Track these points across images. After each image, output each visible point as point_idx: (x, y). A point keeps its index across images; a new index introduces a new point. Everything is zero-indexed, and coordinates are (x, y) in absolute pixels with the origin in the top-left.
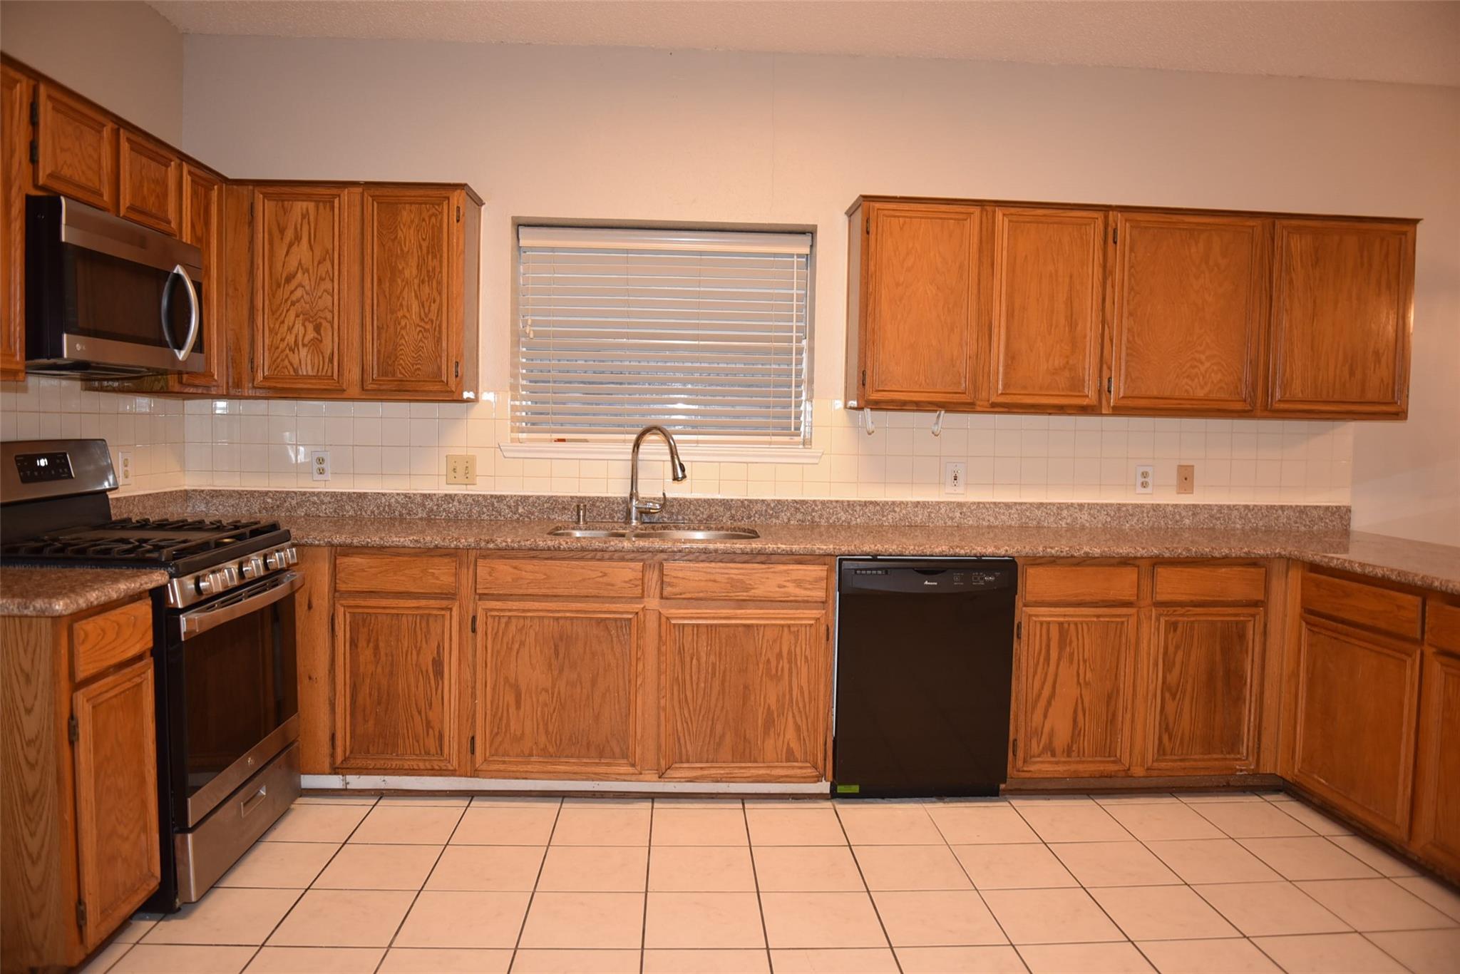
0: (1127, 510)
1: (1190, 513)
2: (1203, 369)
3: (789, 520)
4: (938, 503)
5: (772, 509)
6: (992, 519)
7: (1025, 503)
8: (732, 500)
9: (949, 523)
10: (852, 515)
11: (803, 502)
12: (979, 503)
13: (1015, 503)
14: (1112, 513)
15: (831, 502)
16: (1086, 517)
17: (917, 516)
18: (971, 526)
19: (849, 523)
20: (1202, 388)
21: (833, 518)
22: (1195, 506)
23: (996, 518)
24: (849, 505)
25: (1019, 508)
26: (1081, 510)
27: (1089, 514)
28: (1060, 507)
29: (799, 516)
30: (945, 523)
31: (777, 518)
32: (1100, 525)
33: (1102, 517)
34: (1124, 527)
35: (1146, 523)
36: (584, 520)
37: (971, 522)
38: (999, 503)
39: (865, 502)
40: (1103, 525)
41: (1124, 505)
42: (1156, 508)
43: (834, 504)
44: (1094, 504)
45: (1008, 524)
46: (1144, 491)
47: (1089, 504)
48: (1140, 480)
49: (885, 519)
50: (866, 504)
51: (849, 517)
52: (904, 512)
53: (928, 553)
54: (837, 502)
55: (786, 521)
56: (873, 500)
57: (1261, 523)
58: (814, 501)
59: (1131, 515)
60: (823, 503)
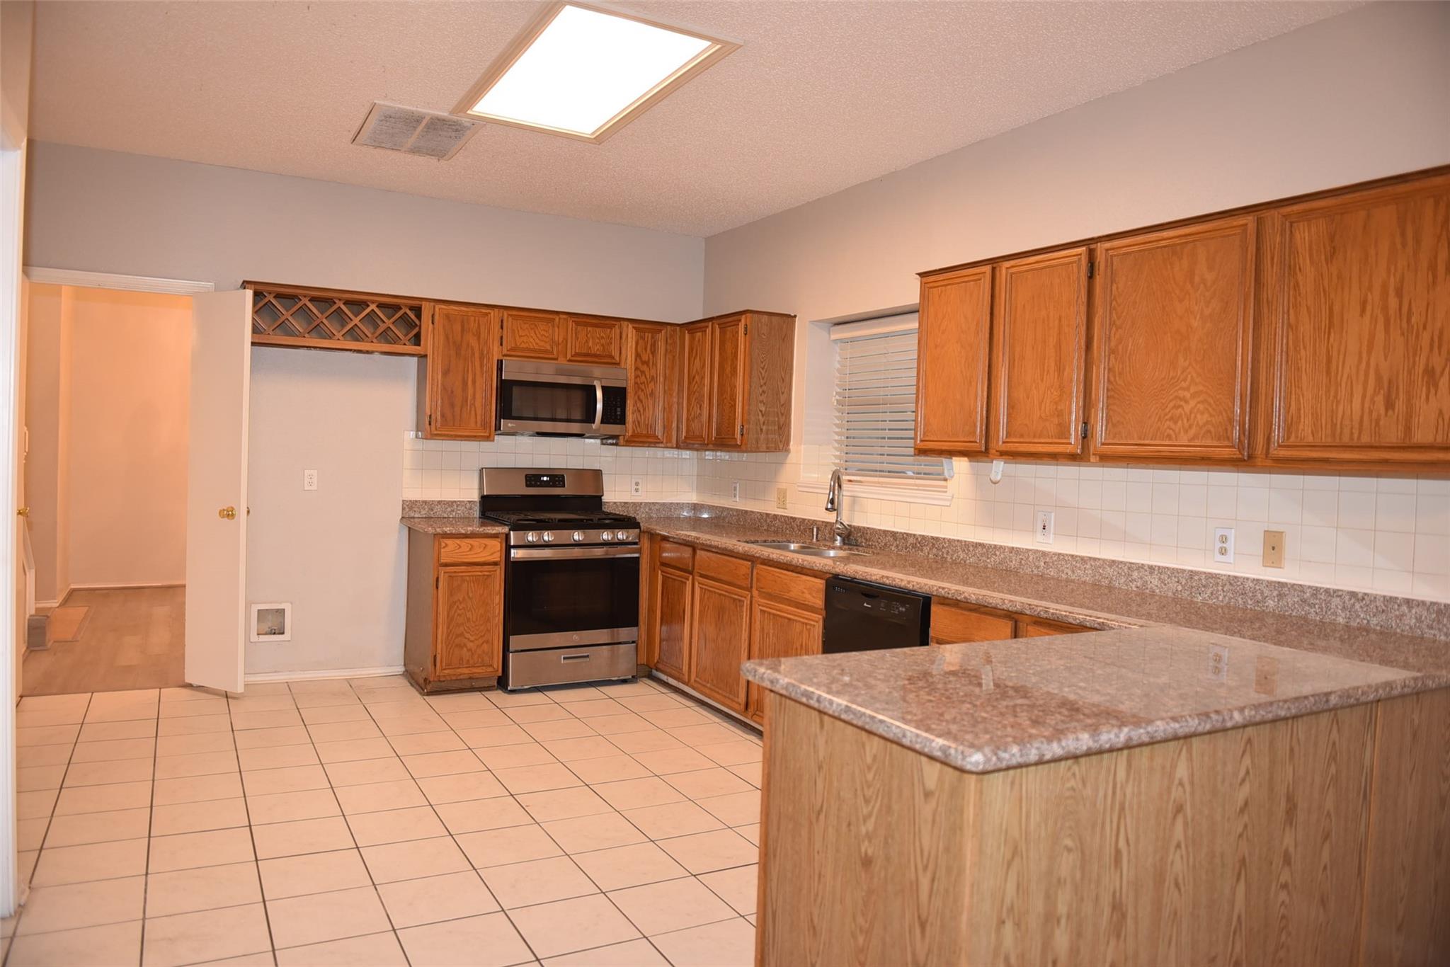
0: (1200, 579)
1: (1275, 593)
2: (1187, 408)
3: (929, 554)
4: (1028, 550)
5: (919, 543)
6: (1070, 573)
7: (1099, 559)
8: (898, 532)
9: (1036, 572)
10: (967, 554)
11: (937, 539)
12: (1059, 554)
13: (1090, 558)
14: (1184, 582)
15: (955, 540)
16: (1156, 582)
17: (1012, 562)
18: (1053, 578)
19: (965, 562)
20: (1186, 431)
21: (955, 555)
22: (1282, 585)
23: (1073, 572)
24: (965, 545)
25: (1093, 564)
26: (1151, 573)
27: (1160, 579)
28: (1132, 567)
29: (934, 551)
30: (1032, 571)
31: (922, 550)
32: (1170, 594)
33: (1173, 585)
34: (1195, 600)
35: (1221, 598)
36: (817, 538)
37: (1052, 574)
38: (1077, 556)
39: (976, 543)
40: (1174, 594)
41: (1197, 573)
42: (1233, 580)
43: (956, 542)
44: (1165, 568)
45: (1083, 579)
46: (1222, 558)
47: (1159, 567)
48: (1219, 545)
49: (988, 561)
50: (977, 545)
51: (965, 556)
52: (1002, 556)
53: (869, 579)
54: (958, 541)
55: (927, 554)
56: (982, 542)
57: (1374, 621)
58: (944, 539)
59: (1204, 586)
60: (949, 541)
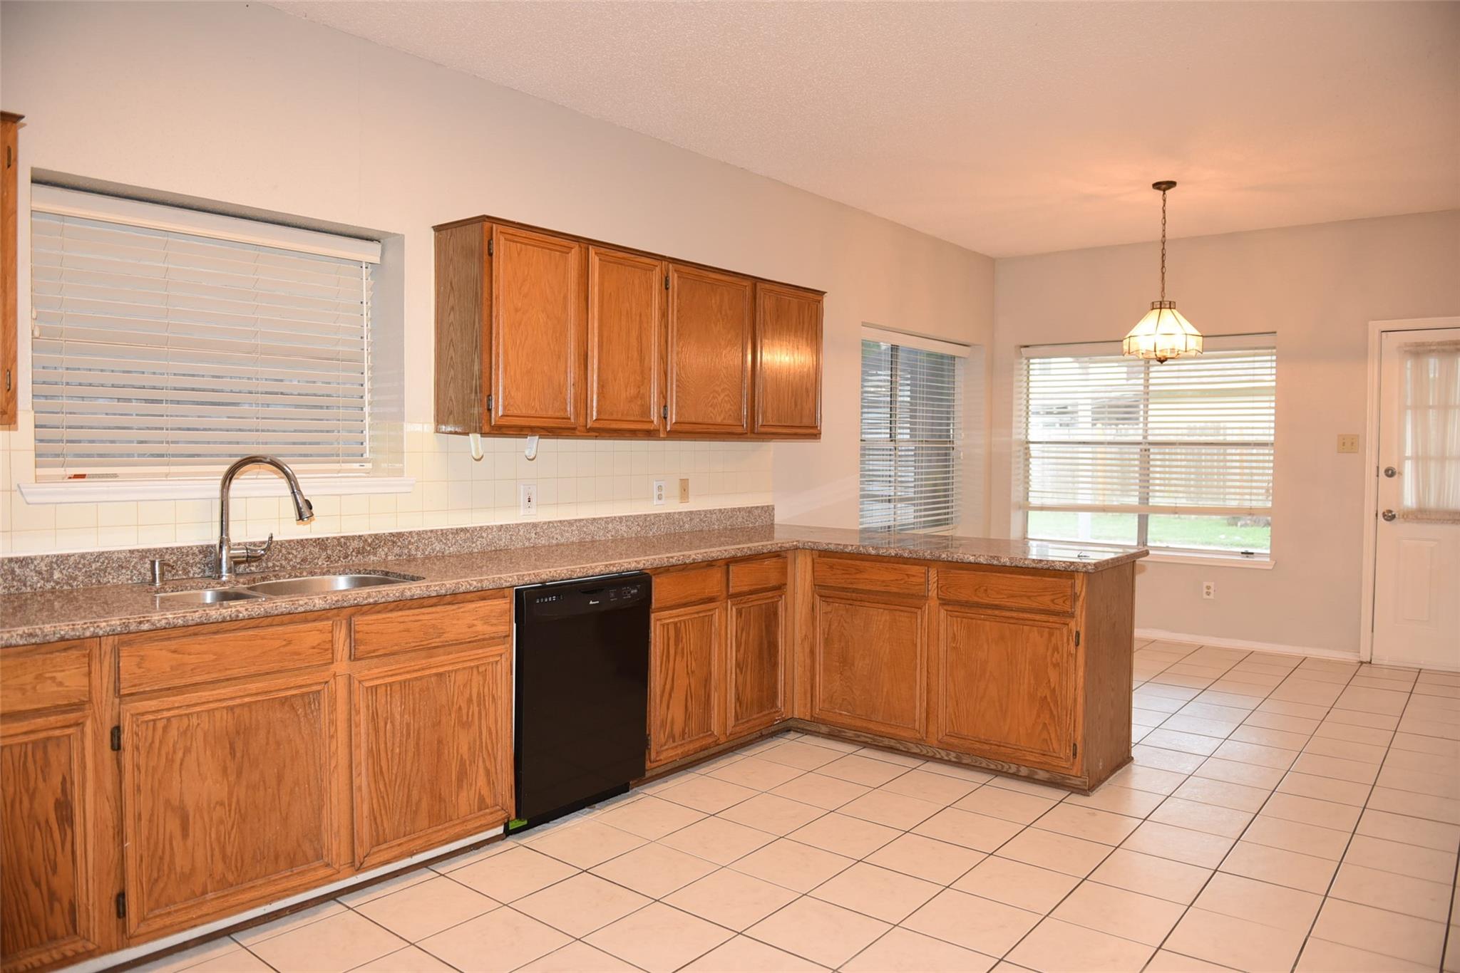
0: (651, 520)
1: (689, 518)
2: (720, 399)
3: (386, 554)
4: (518, 525)
5: (370, 545)
6: (559, 537)
7: (583, 520)
8: (327, 539)
9: (527, 544)
10: (446, 544)
11: (400, 535)
12: (549, 522)
13: (576, 520)
14: (641, 523)
15: (426, 532)
16: (624, 528)
17: (501, 540)
18: (544, 546)
19: (443, 553)
20: (720, 415)
21: (428, 550)
22: (691, 512)
23: (562, 536)
24: (442, 534)
25: (578, 525)
26: (621, 522)
27: (627, 526)
28: (609, 520)
29: (396, 550)
30: (524, 545)
31: (375, 554)
32: (634, 535)
33: (635, 528)
34: (649, 535)
35: (662, 530)
37: (543, 542)
38: (564, 521)
39: (457, 529)
40: (636, 534)
41: (649, 515)
42: (668, 515)
43: (429, 534)
44: (629, 516)
45: (571, 540)
46: (660, 502)
47: (626, 517)
48: (657, 492)
49: (474, 545)
50: (457, 532)
51: (443, 546)
52: (490, 537)
53: (591, 574)
54: (432, 531)
55: (383, 557)
56: (463, 526)
57: (728, 523)
58: (410, 533)
59: (653, 524)
60: (418, 533)
